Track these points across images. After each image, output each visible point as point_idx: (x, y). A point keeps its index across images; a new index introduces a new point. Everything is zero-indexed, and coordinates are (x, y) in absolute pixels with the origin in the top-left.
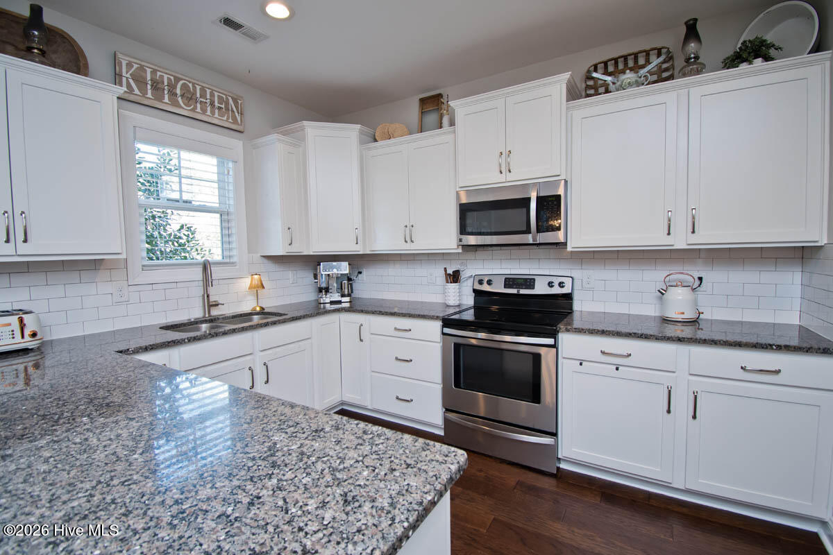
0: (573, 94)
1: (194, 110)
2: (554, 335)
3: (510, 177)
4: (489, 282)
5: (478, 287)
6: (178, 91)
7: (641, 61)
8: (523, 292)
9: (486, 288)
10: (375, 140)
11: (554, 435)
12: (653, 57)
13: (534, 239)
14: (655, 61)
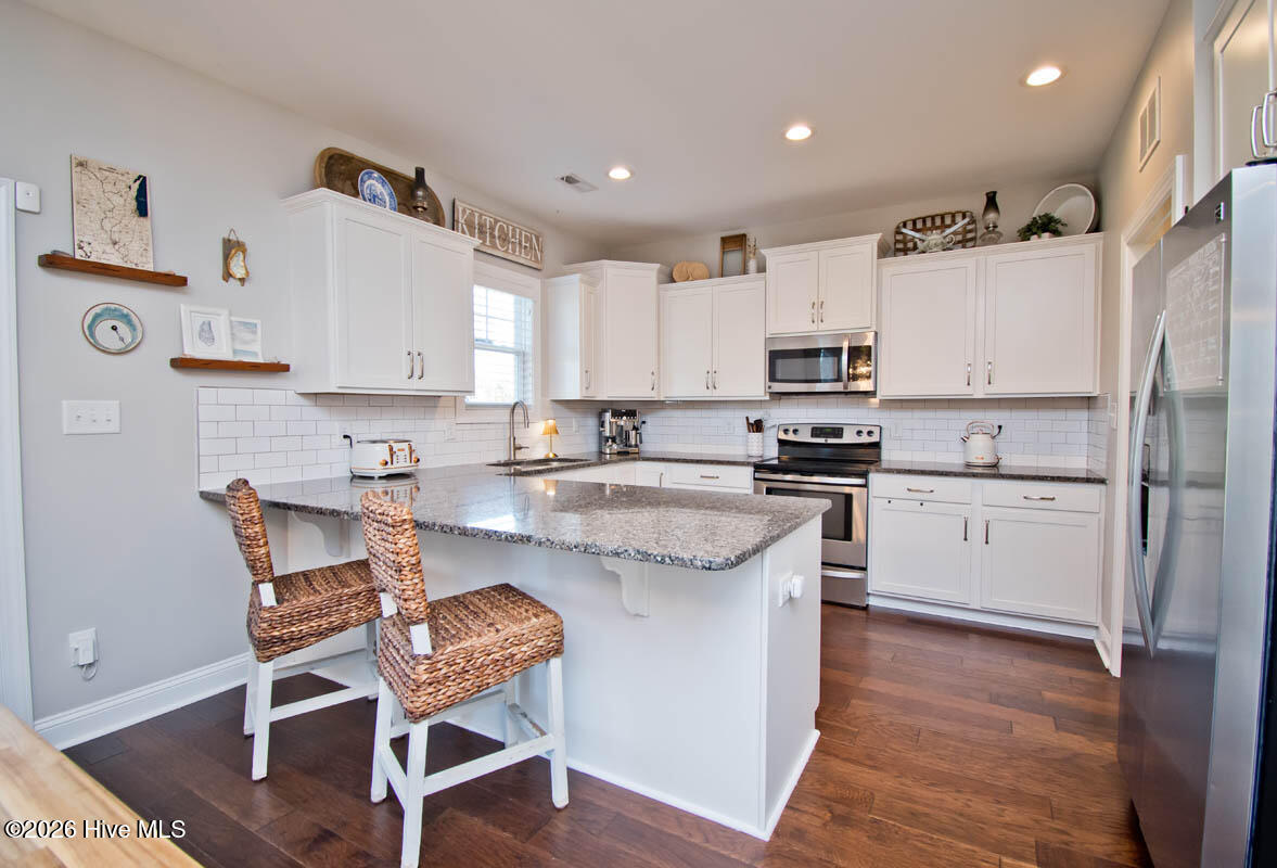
0: (884, 251)
1: (506, 251)
2: (864, 475)
3: (822, 326)
4: (795, 431)
5: (783, 436)
6: (496, 233)
7: (948, 221)
8: (831, 441)
9: (791, 437)
10: (673, 281)
11: (864, 569)
12: (959, 218)
13: (845, 387)
14: (961, 223)
